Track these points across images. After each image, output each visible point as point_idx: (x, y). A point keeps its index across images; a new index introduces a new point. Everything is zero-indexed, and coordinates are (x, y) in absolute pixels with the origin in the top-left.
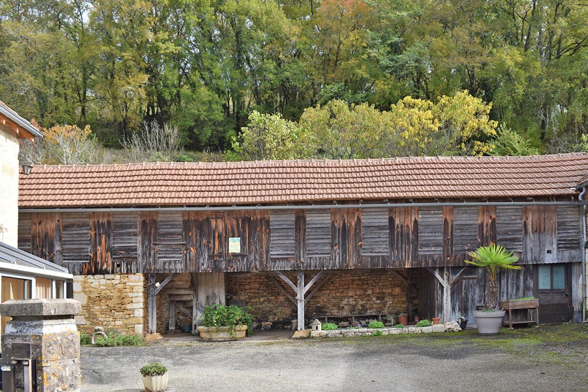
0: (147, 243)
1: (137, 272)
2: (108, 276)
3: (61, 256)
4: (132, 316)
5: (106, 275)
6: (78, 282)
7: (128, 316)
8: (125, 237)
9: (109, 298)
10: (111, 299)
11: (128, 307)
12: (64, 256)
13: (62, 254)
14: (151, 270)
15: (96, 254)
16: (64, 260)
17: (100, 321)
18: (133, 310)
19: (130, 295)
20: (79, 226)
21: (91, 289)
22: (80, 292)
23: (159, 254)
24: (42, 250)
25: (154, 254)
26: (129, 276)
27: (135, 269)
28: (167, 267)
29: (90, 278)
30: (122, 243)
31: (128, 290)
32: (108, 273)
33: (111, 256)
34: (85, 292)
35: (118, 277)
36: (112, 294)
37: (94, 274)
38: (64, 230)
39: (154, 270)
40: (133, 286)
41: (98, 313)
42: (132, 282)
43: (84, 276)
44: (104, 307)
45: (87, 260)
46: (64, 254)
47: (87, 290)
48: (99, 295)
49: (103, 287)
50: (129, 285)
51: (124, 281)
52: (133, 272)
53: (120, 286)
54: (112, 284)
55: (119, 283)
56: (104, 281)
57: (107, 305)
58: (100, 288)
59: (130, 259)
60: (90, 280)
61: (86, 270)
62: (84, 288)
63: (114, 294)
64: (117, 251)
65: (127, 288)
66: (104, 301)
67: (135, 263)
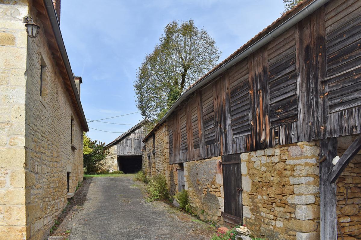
0: (312, 85)
1: (298, 141)
2: (269, 151)
3: (231, 131)
4: (293, 216)
5: (266, 150)
6: (245, 161)
7: (288, 216)
8: (282, 85)
10: (271, 186)
11: (290, 200)
12: (233, 130)
14: (319, 132)
16: (234, 135)
17: (262, 217)
18: (294, 206)
19: (292, 180)
20: (241, 88)
21: (255, 171)
22: (246, 175)
23: (331, 99)
25: (324, 101)
26: (290, 148)
27: (296, 136)
28: (344, 124)
29: (253, 156)
31: (288, 173)
32: (267, 147)
33: (269, 120)
34: (250, 175)
35: (277, 151)
36: (272, 179)
37: (255, 150)
38: (231, 98)
39: (324, 134)
40: (295, 165)
41: (260, 205)
42: (293, 159)
43: (248, 154)
44: (265, 197)
45: (249, 131)
47: (251, 172)
48: (261, 178)
49: (264, 169)
50: (289, 165)
51: (284, 158)
52: (293, 142)
53: (280, 166)
54: (272, 163)
55: (279, 162)
56: (264, 160)
57: (268, 195)
58: (261, 170)
59: (289, 120)
60: (253, 159)
61: (249, 145)
62: (248, 169)
63: (275, 179)
64: (275, 110)
65: (287, 169)
66: (265, 189)
67: (295, 125)
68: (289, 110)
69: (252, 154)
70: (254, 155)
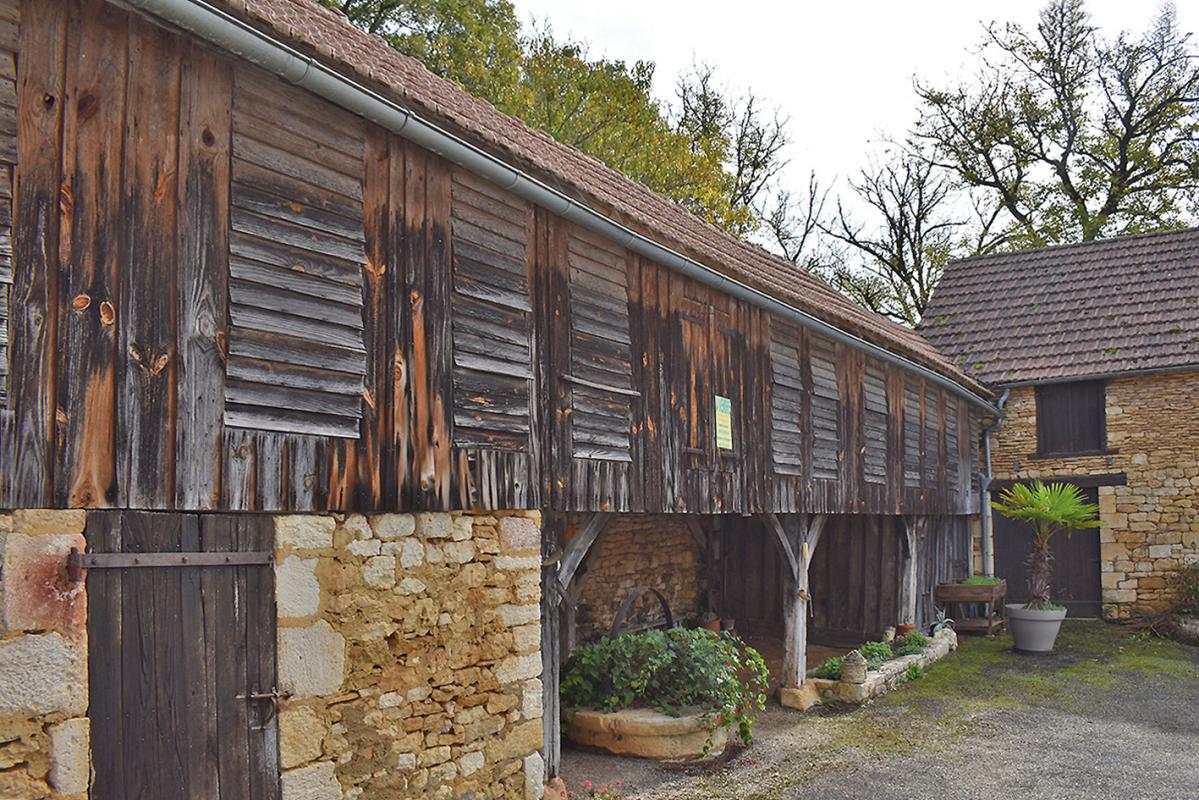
1: (528, 506)
2: (436, 524)
3: (216, 381)
4: (516, 717)
5: (425, 517)
6: (303, 555)
7: (501, 723)
8: (490, 329)
9: (433, 641)
10: (441, 646)
11: (506, 673)
12: (232, 382)
13: (222, 366)
15: (386, 396)
16: (232, 407)
17: (404, 771)
18: (518, 688)
19: (507, 616)
20: (315, 210)
21: (366, 599)
22: (311, 621)
24: (94, 312)
26: (505, 522)
27: (525, 491)
29: (357, 536)
30: (484, 356)
31: (501, 594)
32: (437, 508)
33: (449, 419)
34: (333, 617)
35: (469, 526)
36: (445, 619)
37: (375, 511)
38: (237, 211)
41: (392, 731)
42: (514, 554)
43: (331, 522)
44: (416, 694)
45: (347, 422)
46: (233, 371)
47: (345, 602)
48: (396, 626)
49: (412, 585)
50: (504, 571)
51: (488, 550)
52: (517, 506)
53: (475, 575)
54: (448, 565)
55: (473, 561)
56: (413, 553)
57: (431, 680)
58: (398, 590)
59: (509, 440)
60: (358, 548)
61: (344, 483)
62: (329, 591)
63: (457, 621)
64: (469, 392)
65: (497, 583)
66: (416, 660)
67: (523, 463)
68: (510, 413)
69: (357, 527)
70: (364, 532)
